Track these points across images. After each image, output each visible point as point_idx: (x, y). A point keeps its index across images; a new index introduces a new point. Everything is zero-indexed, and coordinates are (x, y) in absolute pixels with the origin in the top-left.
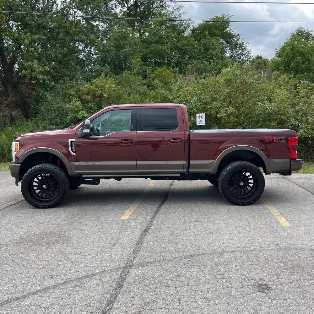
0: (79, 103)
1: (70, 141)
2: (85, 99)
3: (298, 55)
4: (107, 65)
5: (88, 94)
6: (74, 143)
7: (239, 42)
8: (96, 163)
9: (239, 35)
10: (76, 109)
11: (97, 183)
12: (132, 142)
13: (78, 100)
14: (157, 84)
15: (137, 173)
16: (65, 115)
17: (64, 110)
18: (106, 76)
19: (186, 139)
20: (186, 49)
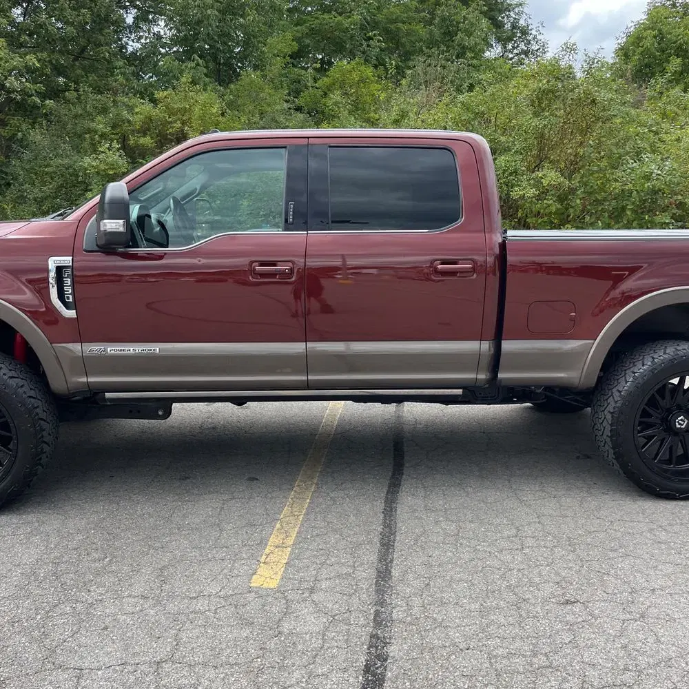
0: (120, 156)
1: (53, 263)
2: (137, 146)
3: (673, 51)
4: (197, 58)
5: (144, 132)
6: (69, 272)
7: (522, 22)
8: (157, 348)
9: (521, 5)
10: (111, 173)
11: (160, 413)
12: (292, 270)
13: (116, 145)
14: (336, 103)
15: (308, 385)
16: (82, 190)
17: (77, 176)
18: (194, 83)
19: (490, 260)
20: (398, 29)
